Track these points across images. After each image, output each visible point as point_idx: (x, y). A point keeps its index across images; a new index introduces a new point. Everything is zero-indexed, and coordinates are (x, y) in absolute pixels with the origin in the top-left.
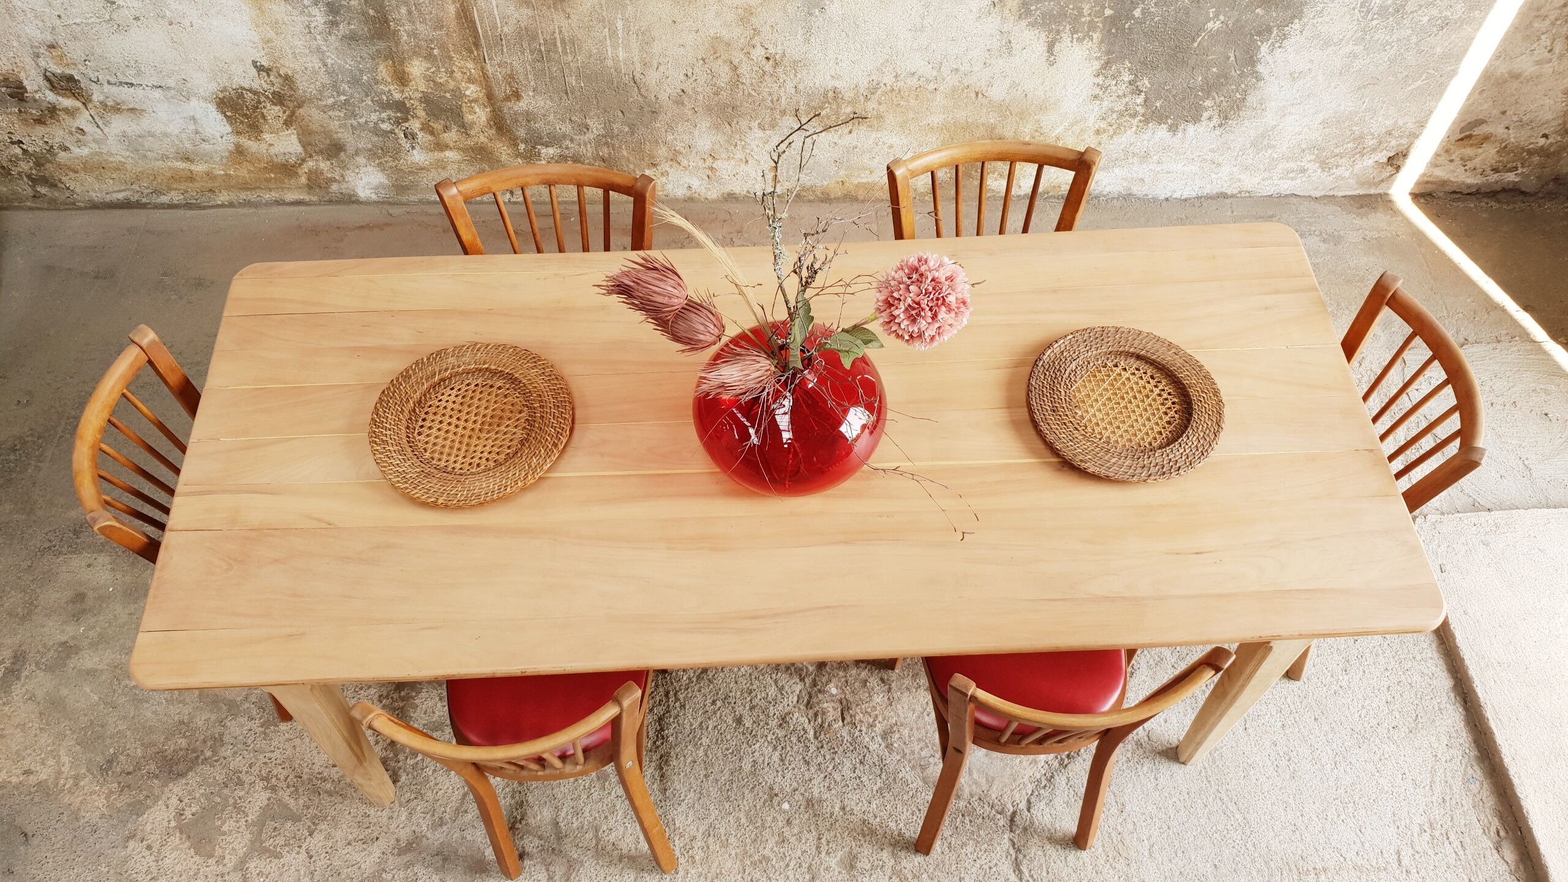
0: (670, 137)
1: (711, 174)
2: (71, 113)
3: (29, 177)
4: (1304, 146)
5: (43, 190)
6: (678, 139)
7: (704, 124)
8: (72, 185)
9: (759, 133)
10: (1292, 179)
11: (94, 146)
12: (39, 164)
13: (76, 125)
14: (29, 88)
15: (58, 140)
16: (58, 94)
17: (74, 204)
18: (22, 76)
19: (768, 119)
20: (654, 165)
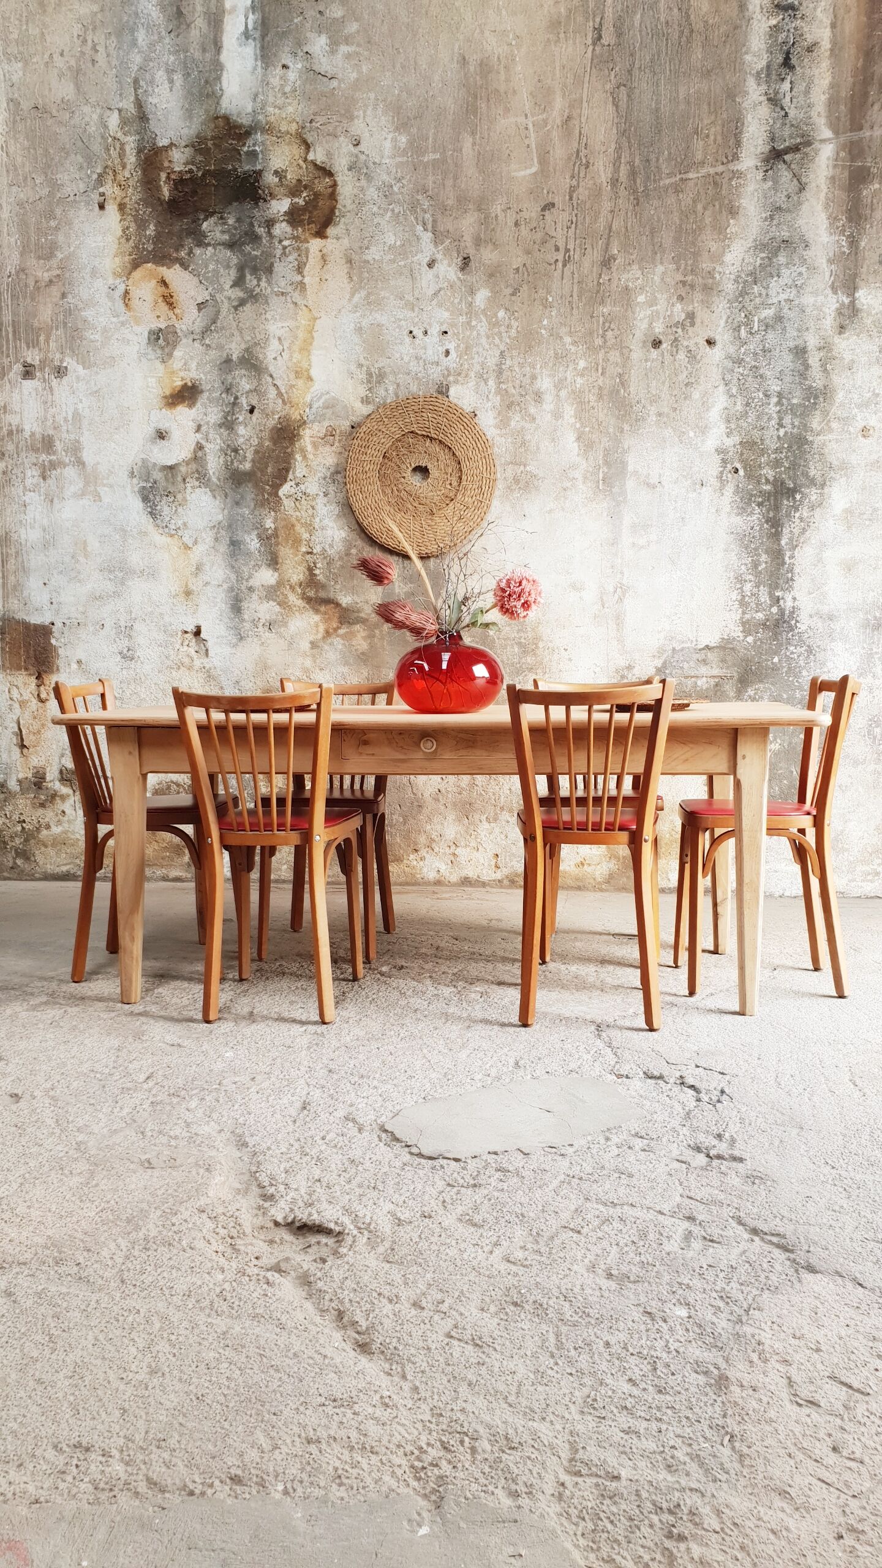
0: (429, 827)
1: (454, 858)
2: (63, 798)
3: (16, 851)
4: (870, 850)
5: (19, 862)
6: (433, 828)
7: (451, 817)
8: (40, 858)
9: (486, 825)
10: (871, 881)
11: (66, 825)
12: (26, 840)
13: (62, 808)
14: (48, 778)
15: (47, 820)
16: (63, 784)
17: (33, 875)
18: (48, 769)
19: (492, 814)
20: (416, 851)
